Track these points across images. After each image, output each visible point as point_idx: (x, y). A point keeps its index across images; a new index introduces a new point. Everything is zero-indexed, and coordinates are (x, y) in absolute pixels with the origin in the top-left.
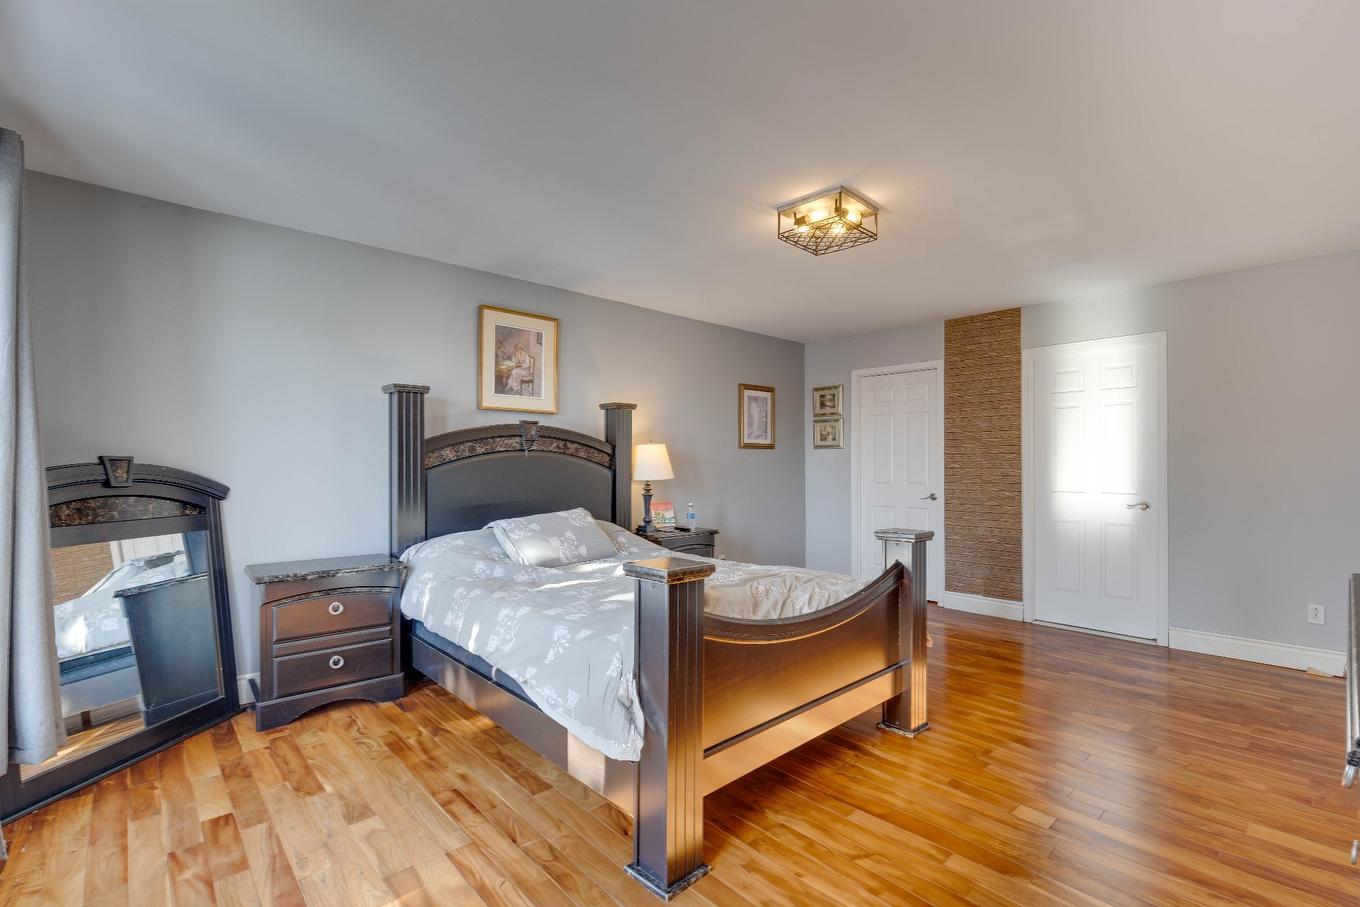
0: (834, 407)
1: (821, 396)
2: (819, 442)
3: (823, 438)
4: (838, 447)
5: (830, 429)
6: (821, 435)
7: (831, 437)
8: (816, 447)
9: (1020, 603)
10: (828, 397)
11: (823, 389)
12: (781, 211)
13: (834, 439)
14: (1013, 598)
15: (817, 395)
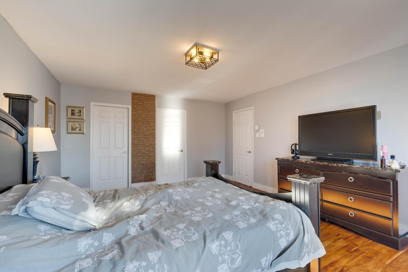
0: (80, 116)
1: (72, 110)
2: (70, 131)
3: (73, 129)
4: (83, 133)
5: (78, 126)
6: (72, 128)
7: (78, 129)
8: (68, 133)
9: (155, 181)
10: (76, 111)
11: (73, 107)
12: (196, 45)
13: (80, 130)
14: (153, 181)
15: (70, 110)
